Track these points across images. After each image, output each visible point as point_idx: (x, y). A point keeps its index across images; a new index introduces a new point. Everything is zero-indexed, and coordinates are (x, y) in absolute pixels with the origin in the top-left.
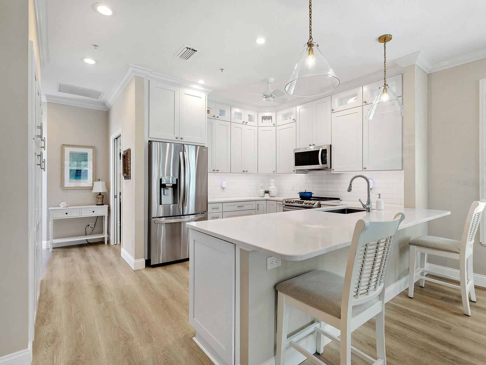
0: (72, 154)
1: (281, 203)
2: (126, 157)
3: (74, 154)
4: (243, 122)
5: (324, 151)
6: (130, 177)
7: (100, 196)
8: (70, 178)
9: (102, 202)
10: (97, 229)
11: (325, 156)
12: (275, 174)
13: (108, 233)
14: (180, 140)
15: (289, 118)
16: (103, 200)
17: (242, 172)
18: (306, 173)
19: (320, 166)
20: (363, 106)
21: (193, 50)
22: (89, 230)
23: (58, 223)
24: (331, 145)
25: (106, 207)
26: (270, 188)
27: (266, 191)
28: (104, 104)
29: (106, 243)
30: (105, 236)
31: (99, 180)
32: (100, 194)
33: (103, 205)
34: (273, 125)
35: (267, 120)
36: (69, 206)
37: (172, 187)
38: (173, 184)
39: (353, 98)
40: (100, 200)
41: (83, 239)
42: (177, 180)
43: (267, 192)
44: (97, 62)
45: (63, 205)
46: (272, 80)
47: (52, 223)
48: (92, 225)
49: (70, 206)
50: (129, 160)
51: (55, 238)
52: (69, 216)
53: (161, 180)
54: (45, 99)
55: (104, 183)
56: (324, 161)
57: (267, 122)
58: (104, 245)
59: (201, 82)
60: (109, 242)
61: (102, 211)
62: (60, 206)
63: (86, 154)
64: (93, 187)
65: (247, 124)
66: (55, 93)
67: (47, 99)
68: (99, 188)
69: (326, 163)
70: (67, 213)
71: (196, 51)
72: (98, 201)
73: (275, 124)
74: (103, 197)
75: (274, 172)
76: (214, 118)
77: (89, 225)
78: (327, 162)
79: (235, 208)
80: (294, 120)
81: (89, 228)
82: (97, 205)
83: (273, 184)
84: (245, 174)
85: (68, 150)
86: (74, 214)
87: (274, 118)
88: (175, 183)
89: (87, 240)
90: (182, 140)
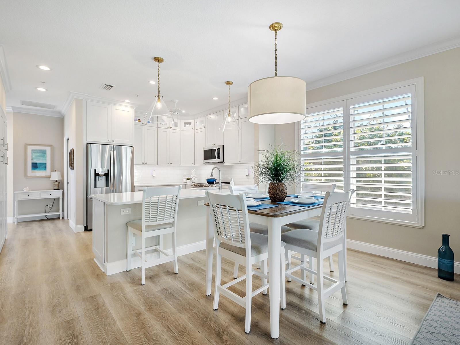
0: (34, 151)
2: (71, 154)
3: (35, 151)
4: (168, 127)
5: (219, 150)
6: (74, 168)
7: (56, 183)
8: (32, 169)
9: (58, 187)
10: (54, 208)
11: (220, 153)
12: (194, 166)
13: (63, 211)
14: (112, 142)
16: (58, 186)
17: (167, 164)
18: (215, 165)
19: (217, 160)
20: (239, 120)
21: (110, 86)
22: (48, 209)
23: (21, 203)
24: (223, 146)
25: (61, 191)
26: (192, 176)
27: (187, 178)
28: (60, 113)
29: (61, 218)
30: (61, 212)
31: (56, 171)
32: (56, 181)
33: (59, 189)
34: (192, 129)
35: (188, 125)
36: (30, 190)
37: (104, 175)
38: (105, 173)
40: (56, 186)
41: (43, 215)
42: (108, 170)
44: (47, 90)
45: (26, 189)
46: (177, 101)
47: (17, 203)
48: (50, 205)
49: (32, 190)
50: (73, 156)
51: (19, 215)
52: (31, 198)
53: (95, 170)
54: (12, 109)
55: (59, 173)
57: (188, 127)
58: (59, 220)
59: (128, 101)
60: (63, 218)
61: (58, 194)
62: (24, 190)
63: (45, 151)
64: (51, 176)
65: (171, 128)
66: (19, 105)
67: (13, 110)
68: (56, 176)
70: (29, 196)
71: (113, 86)
72: (55, 186)
73: (194, 129)
74: (59, 184)
75: (193, 164)
76: (143, 125)
77: (48, 205)
78: (220, 157)
80: (204, 126)
81: (48, 207)
82: (54, 190)
83: (194, 173)
84: (170, 166)
85: (30, 149)
86: (35, 196)
87: (192, 124)
88: (107, 172)
89: (46, 216)
90: (114, 142)
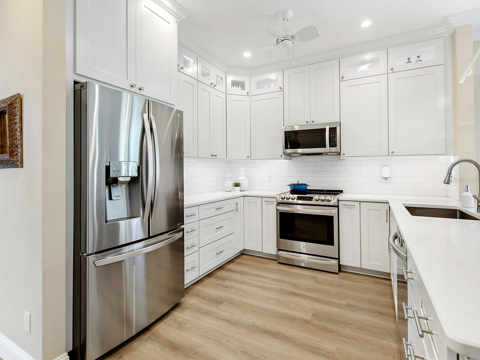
1: (274, 200)
2: (7, 115)
4: (211, 84)
5: (333, 130)
6: (22, 163)
11: (335, 136)
14: (138, 91)
15: (267, 87)
17: (211, 157)
19: (328, 149)
20: (388, 74)
24: (340, 123)
26: (241, 178)
27: (235, 183)
34: (247, 94)
35: (235, 87)
37: (128, 183)
38: (130, 178)
39: (367, 65)
43: (237, 185)
46: (290, 14)
50: (18, 121)
53: (108, 168)
56: (333, 144)
57: (238, 90)
65: (215, 87)
69: (335, 146)
73: (249, 93)
75: (248, 157)
78: (336, 144)
79: (213, 212)
80: (280, 88)
83: (243, 174)
84: (213, 160)
87: (247, 84)
90: (141, 92)
